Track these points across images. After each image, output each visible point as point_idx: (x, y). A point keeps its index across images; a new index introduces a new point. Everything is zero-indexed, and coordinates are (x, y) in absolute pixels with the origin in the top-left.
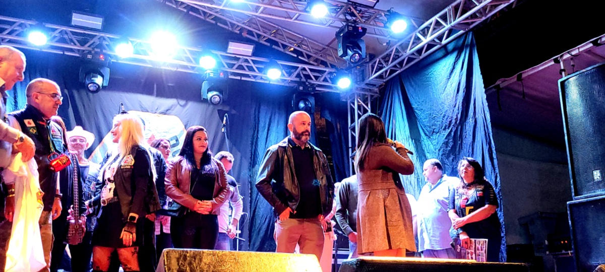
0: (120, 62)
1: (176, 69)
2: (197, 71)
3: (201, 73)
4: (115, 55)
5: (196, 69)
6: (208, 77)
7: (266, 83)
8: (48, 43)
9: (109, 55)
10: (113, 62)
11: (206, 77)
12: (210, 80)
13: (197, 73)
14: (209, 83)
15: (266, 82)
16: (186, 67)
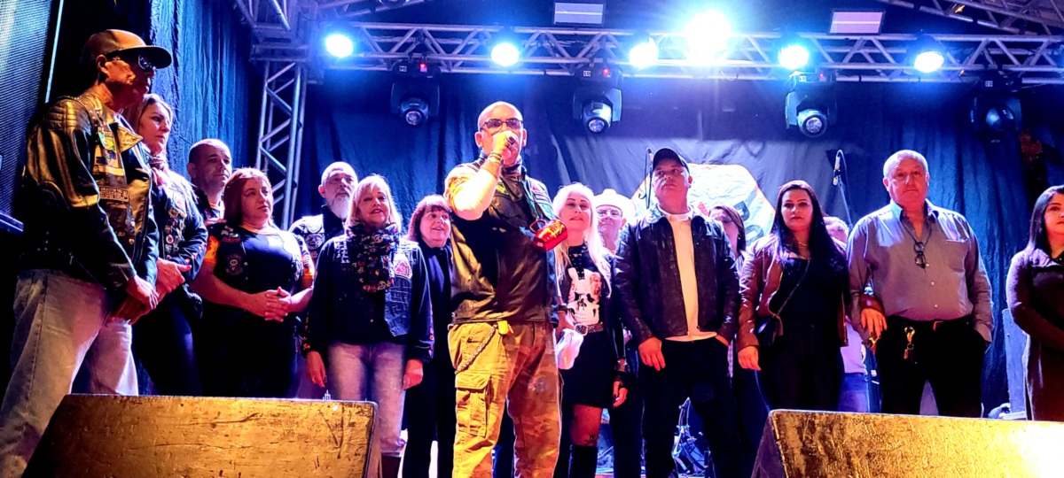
0: (636, 76)
1: (735, 77)
2: (774, 76)
3: (782, 78)
4: (627, 67)
5: (772, 72)
6: (795, 84)
7: (913, 83)
8: (521, 60)
9: (618, 67)
10: (625, 78)
11: (792, 85)
12: (801, 89)
13: (773, 78)
14: (800, 97)
15: (911, 80)
16: (753, 71)
